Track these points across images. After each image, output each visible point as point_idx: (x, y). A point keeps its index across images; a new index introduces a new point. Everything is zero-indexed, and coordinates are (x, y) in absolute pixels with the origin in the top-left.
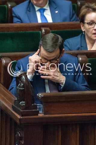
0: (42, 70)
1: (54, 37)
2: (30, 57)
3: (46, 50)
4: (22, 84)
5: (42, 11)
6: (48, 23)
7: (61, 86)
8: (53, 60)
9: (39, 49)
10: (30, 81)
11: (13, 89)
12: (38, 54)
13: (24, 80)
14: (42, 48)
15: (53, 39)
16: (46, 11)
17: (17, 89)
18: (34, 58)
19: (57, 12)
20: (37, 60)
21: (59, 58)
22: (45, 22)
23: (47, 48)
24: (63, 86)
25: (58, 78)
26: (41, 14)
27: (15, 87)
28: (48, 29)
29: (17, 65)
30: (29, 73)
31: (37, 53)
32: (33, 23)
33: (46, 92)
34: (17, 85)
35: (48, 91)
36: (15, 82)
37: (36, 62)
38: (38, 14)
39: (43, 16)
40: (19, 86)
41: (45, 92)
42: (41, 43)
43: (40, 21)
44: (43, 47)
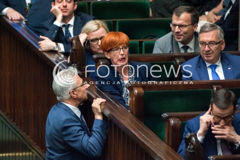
0: (216, 130)
1: (226, 93)
2: (201, 117)
3: (219, 107)
4: (192, 147)
5: (213, 68)
6: (220, 80)
7: (235, 146)
8: (227, 117)
9: (210, 108)
10: (201, 143)
11: (183, 152)
12: (210, 114)
13: (195, 142)
14: (214, 106)
15: (225, 95)
16: (218, 67)
17: (187, 152)
18: (206, 118)
19: (229, 69)
20: (209, 121)
21: (233, 115)
22: (217, 79)
23: (220, 105)
24: (238, 145)
25: (233, 137)
26: (212, 71)
27: (184, 149)
28: (220, 86)
29: (186, 126)
30: (200, 135)
31: (208, 112)
32: (205, 81)
33: (219, 154)
34: (187, 147)
35: (220, 153)
36: (184, 144)
37: (207, 123)
38: (210, 71)
39: (214, 73)
40: (189, 149)
41: (217, 154)
42: (212, 100)
43: (211, 78)
44: (215, 104)
